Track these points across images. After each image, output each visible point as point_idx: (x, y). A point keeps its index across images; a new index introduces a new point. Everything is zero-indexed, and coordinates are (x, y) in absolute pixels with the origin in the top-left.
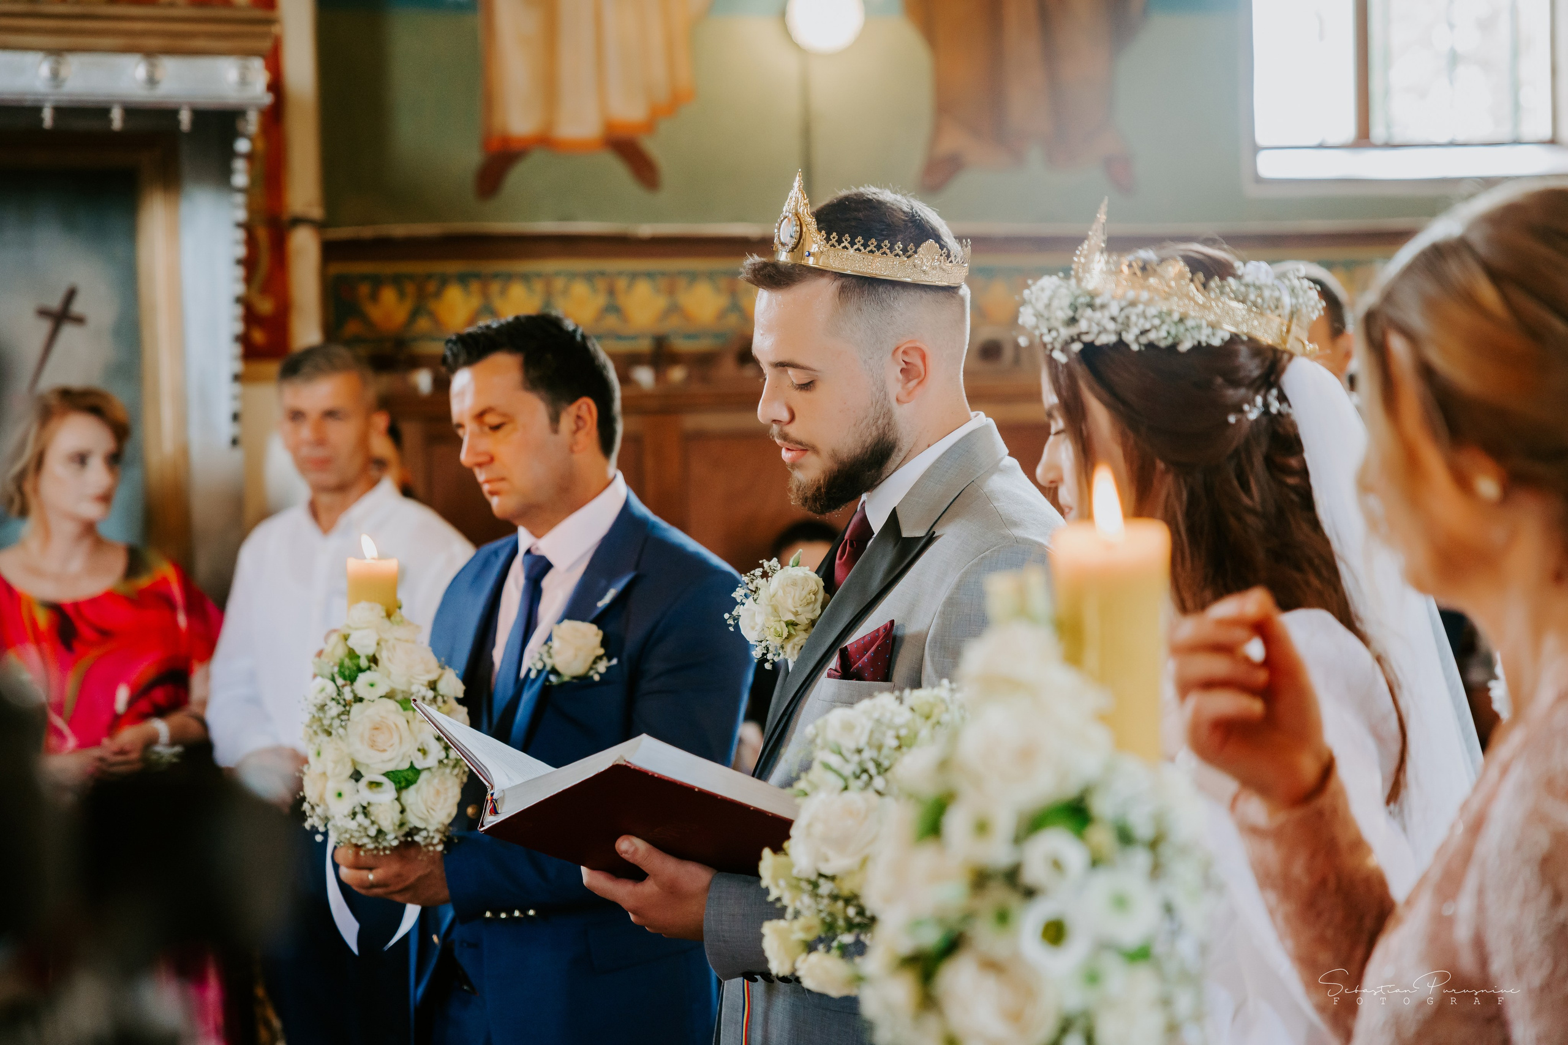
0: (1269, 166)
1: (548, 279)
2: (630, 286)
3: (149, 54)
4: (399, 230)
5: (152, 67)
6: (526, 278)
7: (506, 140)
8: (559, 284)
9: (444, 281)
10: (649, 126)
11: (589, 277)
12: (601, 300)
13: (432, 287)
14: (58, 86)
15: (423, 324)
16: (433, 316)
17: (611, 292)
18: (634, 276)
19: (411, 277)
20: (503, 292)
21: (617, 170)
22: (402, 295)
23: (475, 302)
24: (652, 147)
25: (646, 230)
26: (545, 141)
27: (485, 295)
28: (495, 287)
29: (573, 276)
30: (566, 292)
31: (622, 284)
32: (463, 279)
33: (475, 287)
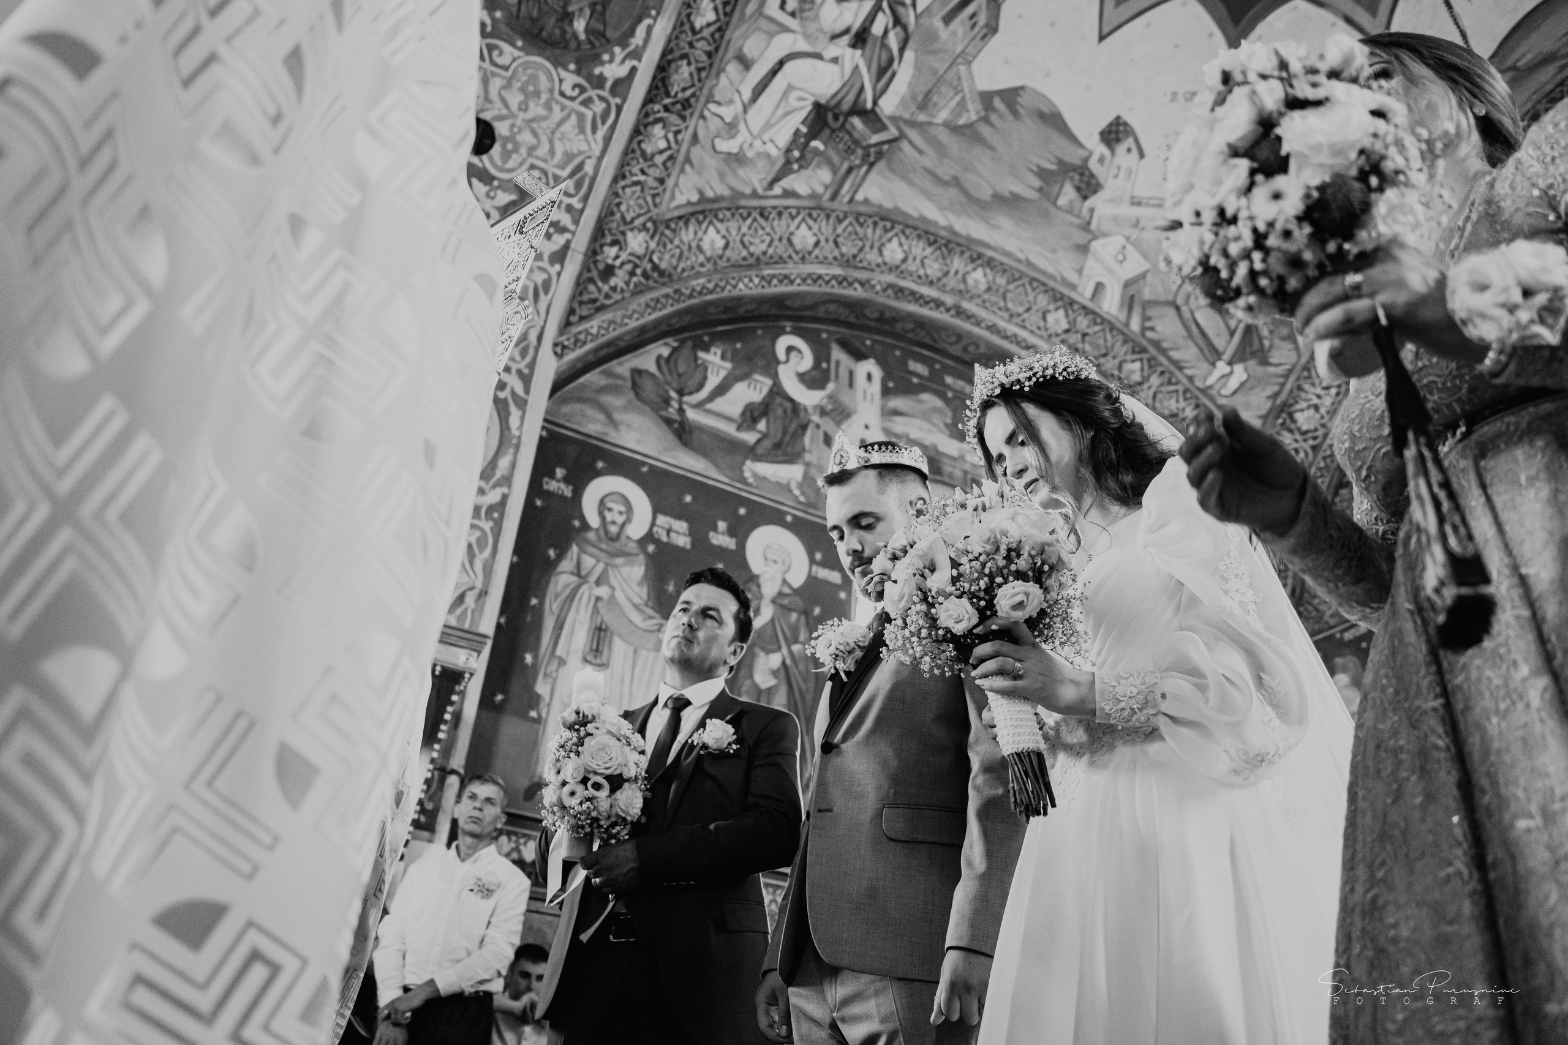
33: (514, 838)
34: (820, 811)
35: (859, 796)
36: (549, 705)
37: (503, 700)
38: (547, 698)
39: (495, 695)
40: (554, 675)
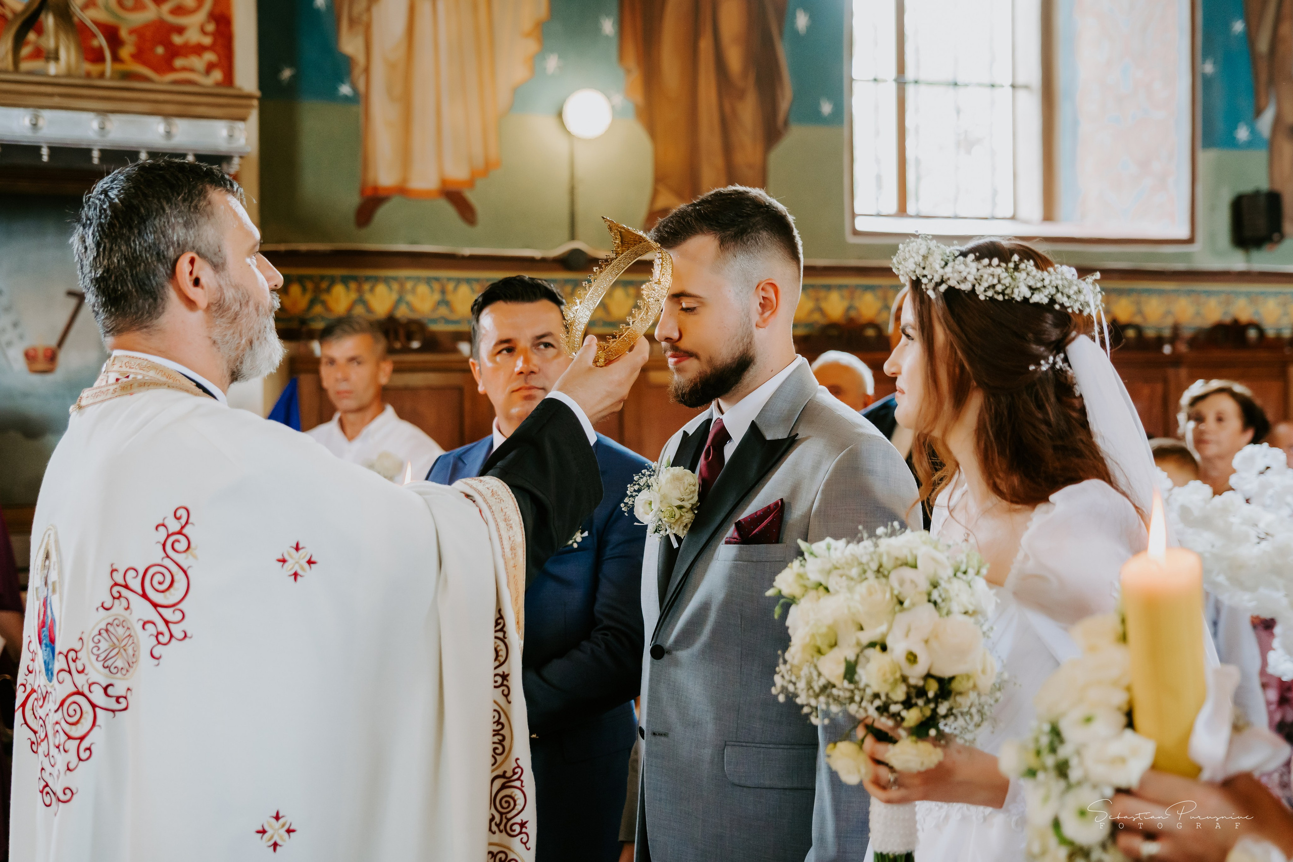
0: (861, 224)
1: (401, 282)
2: (456, 288)
3: (167, 116)
4: (303, 247)
5: (169, 125)
6: (386, 280)
7: (376, 189)
8: (409, 285)
9: (333, 281)
10: (471, 183)
11: (428, 281)
12: (437, 297)
13: (324, 285)
14: (103, 136)
15: (318, 309)
16: (324, 303)
17: (443, 292)
18: (459, 281)
19: (310, 278)
20: (372, 290)
21: (449, 210)
22: (304, 290)
23: (353, 296)
24: (471, 196)
25: (467, 251)
26: (402, 191)
27: (360, 290)
28: (367, 287)
29: (418, 279)
30: (413, 291)
31: (450, 286)
32: (345, 280)
33: (353, 285)
34: (654, 734)
35: (695, 724)
36: (367, 70)
37: (293, 77)
38: (361, 59)
39: (279, 71)
40: (365, 18)
